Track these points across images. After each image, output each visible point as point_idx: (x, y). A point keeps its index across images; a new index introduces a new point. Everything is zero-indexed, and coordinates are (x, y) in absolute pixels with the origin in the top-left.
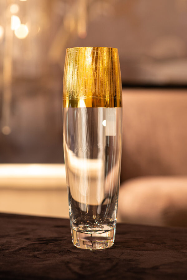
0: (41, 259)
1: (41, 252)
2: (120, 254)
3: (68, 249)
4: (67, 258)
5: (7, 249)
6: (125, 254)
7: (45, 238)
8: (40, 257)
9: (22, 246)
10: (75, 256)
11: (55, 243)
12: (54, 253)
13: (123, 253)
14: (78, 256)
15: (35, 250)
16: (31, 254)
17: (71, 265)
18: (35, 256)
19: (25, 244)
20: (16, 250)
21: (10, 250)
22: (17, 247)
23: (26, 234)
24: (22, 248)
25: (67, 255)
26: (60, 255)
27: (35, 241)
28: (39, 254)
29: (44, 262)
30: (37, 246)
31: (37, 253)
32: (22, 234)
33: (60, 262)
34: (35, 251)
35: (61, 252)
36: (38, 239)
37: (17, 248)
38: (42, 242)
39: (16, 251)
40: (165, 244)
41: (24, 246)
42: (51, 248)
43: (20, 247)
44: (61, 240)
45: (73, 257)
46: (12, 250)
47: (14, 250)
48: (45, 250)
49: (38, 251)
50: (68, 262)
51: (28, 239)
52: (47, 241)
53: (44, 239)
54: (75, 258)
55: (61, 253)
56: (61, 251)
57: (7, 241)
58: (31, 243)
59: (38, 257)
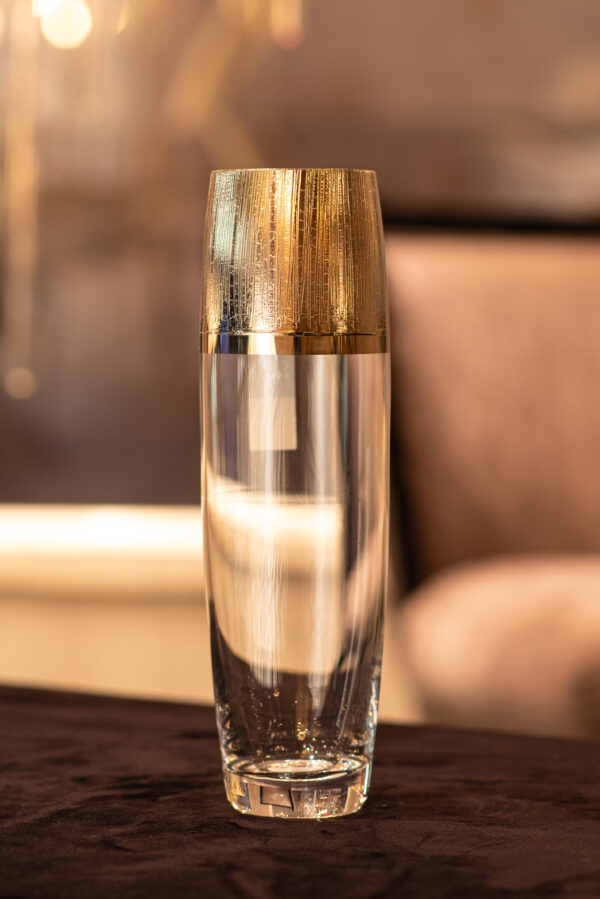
0: (129, 854)
1: (129, 829)
2: (421, 838)
3: (228, 818)
4: (225, 849)
5: (7, 817)
6: (438, 837)
7: (145, 777)
8: (127, 847)
9: (61, 807)
10: (256, 844)
11: (184, 795)
12: (179, 831)
13: (430, 835)
14: (265, 842)
15: (108, 820)
16: (94, 836)
17: (239, 877)
18: (108, 844)
19: (73, 799)
20: (40, 820)
21: (18, 821)
22: (45, 810)
23: (77, 761)
24: (62, 814)
25: (225, 840)
26: (198, 839)
27: (109, 788)
28: (123, 835)
29: (142, 866)
30: (116, 805)
31: (117, 830)
32: (61, 761)
33: (200, 865)
34: (108, 825)
35: (204, 830)
36: (122, 779)
37: (43, 813)
38: (135, 792)
39: (41, 822)
40: (584, 800)
41: (67, 804)
42: (166, 813)
43: (54, 808)
44: (203, 785)
45: (249, 846)
46: (26, 821)
47: (32, 818)
48: (146, 822)
49: (120, 824)
50: (230, 867)
51: (83, 780)
52: (153, 789)
53: (143, 781)
54: (254, 850)
55: (201, 832)
56: (202, 826)
57: (8, 787)
58: (96, 794)
59: (119, 845)
